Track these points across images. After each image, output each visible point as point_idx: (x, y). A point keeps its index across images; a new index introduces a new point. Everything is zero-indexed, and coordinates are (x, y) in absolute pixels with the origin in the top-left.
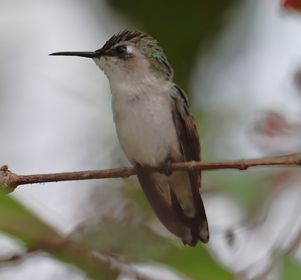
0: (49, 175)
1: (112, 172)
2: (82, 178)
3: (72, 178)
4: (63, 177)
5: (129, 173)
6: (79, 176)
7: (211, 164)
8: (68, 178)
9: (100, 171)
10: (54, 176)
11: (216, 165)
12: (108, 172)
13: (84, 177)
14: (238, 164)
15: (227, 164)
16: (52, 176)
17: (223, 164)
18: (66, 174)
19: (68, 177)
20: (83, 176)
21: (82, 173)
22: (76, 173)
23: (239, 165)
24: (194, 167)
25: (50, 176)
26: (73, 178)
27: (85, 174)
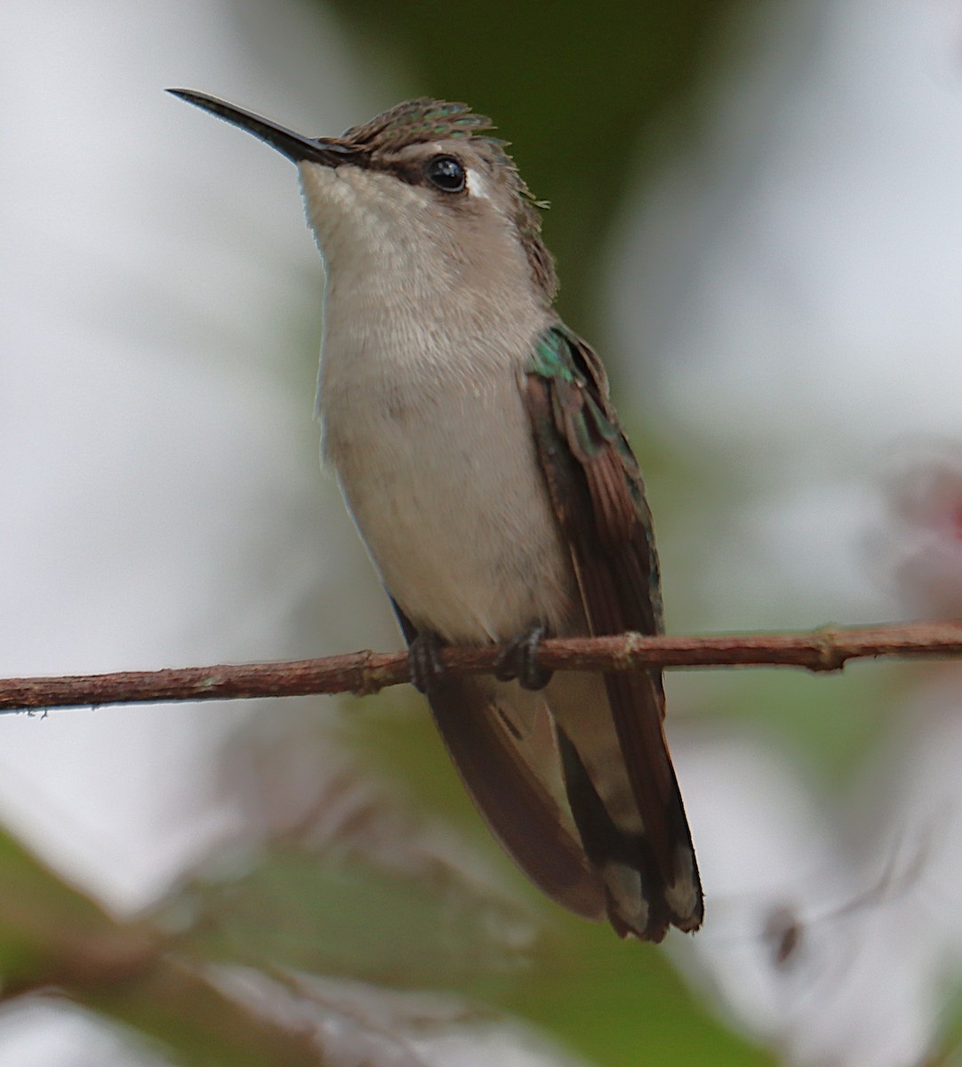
0: (68, 681)
1: (314, 671)
2: (195, 691)
3: (156, 694)
4: (121, 689)
5: (377, 674)
6: (184, 683)
7: (703, 641)
8: (138, 692)
9: (265, 668)
10: (87, 683)
11: (721, 647)
12: (299, 672)
13: (203, 690)
14: (806, 645)
15: (767, 644)
16: (76, 686)
17: (751, 644)
18: (132, 676)
19: (141, 688)
20: (197, 685)
21: (195, 672)
22: (170, 672)
23: (811, 649)
24: (633, 654)
25: (70, 684)
26: (162, 694)
27: (208, 676)
